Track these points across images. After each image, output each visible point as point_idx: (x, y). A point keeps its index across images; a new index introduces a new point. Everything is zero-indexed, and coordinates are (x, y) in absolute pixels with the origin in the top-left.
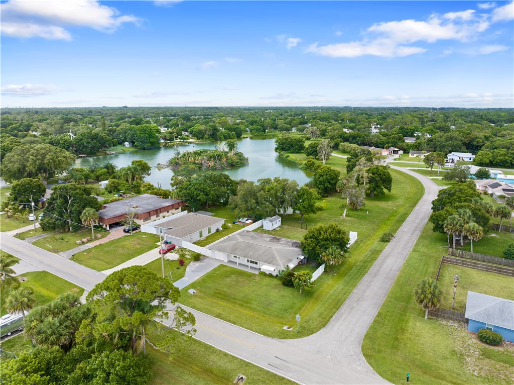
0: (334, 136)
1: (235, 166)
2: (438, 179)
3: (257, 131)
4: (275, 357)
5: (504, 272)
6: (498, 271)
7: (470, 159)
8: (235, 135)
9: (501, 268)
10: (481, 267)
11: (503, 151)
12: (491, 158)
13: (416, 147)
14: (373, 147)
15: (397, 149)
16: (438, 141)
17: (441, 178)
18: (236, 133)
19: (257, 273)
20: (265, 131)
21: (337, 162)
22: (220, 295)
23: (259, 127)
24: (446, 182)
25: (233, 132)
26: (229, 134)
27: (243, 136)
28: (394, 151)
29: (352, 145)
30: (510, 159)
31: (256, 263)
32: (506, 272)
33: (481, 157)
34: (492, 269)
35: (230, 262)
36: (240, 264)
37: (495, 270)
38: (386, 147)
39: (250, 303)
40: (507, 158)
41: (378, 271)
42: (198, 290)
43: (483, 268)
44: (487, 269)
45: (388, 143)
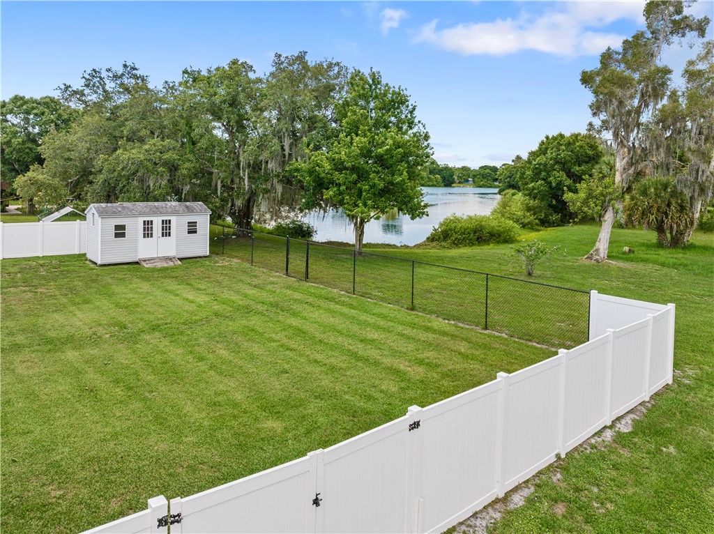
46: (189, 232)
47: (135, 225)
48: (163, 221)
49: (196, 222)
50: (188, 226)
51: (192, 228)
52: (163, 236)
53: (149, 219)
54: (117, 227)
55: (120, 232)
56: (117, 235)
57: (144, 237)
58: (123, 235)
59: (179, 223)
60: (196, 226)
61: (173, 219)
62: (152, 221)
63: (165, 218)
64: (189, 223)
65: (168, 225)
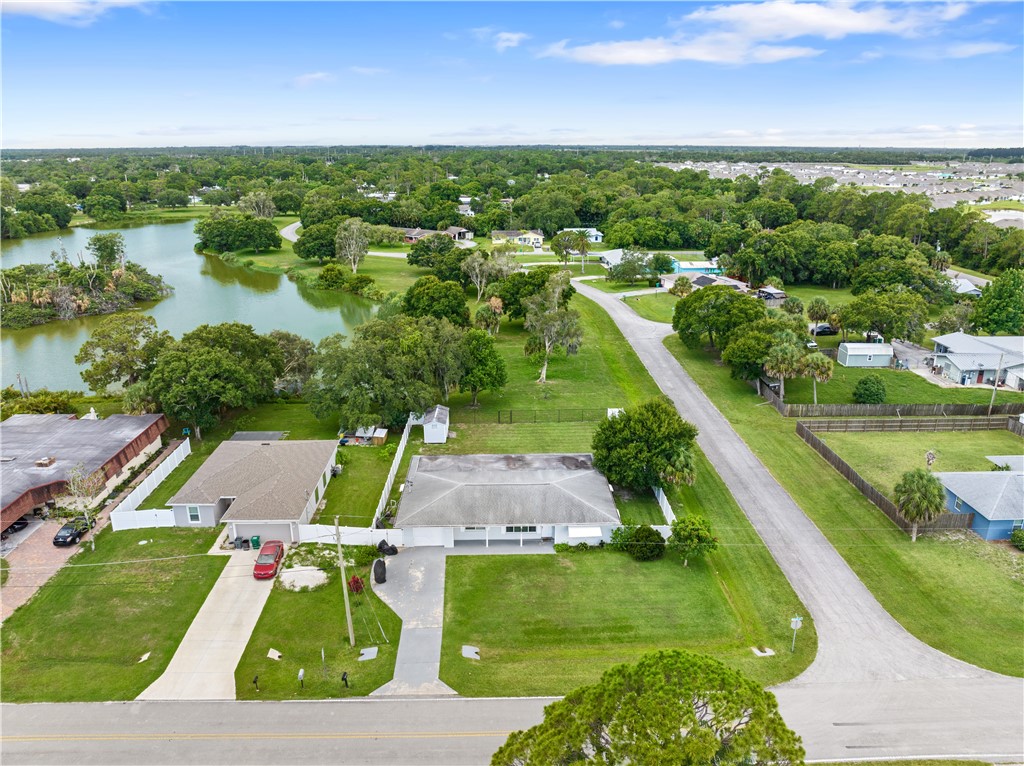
0: (328, 210)
1: (144, 300)
2: (590, 281)
3: (104, 207)
4: (835, 724)
5: (889, 426)
6: (880, 426)
7: (596, 239)
8: (53, 221)
9: (884, 422)
10: (856, 427)
11: (651, 221)
12: (636, 235)
13: (495, 224)
14: (418, 230)
15: (464, 230)
16: (537, 210)
17: (604, 277)
18: (56, 216)
19: (549, 550)
20: (123, 209)
21: (382, 266)
22: (544, 634)
23: (109, 198)
24: (613, 284)
25: (46, 215)
26: (35, 220)
27: (72, 223)
28: (460, 234)
29: (379, 226)
30: (663, 233)
31: (533, 529)
32: (891, 426)
33: (620, 234)
34: (872, 427)
35: (457, 543)
36: (493, 542)
37: (876, 427)
38: (442, 227)
39: (631, 628)
40: (658, 232)
41: (735, 475)
42: (478, 642)
43: (858, 427)
44: (865, 428)
45: (442, 219)
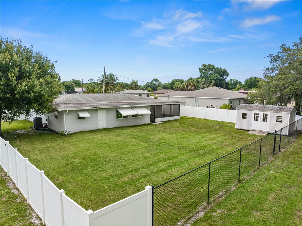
46: (277, 121)
47: (251, 114)
48: (264, 114)
49: (282, 117)
50: (277, 118)
51: (279, 120)
52: (263, 121)
53: (257, 112)
54: (243, 114)
55: (244, 116)
56: (243, 118)
57: (254, 120)
58: (245, 118)
59: (272, 116)
60: (281, 119)
61: (269, 114)
62: (258, 113)
63: (265, 113)
64: (277, 116)
65: (266, 116)
